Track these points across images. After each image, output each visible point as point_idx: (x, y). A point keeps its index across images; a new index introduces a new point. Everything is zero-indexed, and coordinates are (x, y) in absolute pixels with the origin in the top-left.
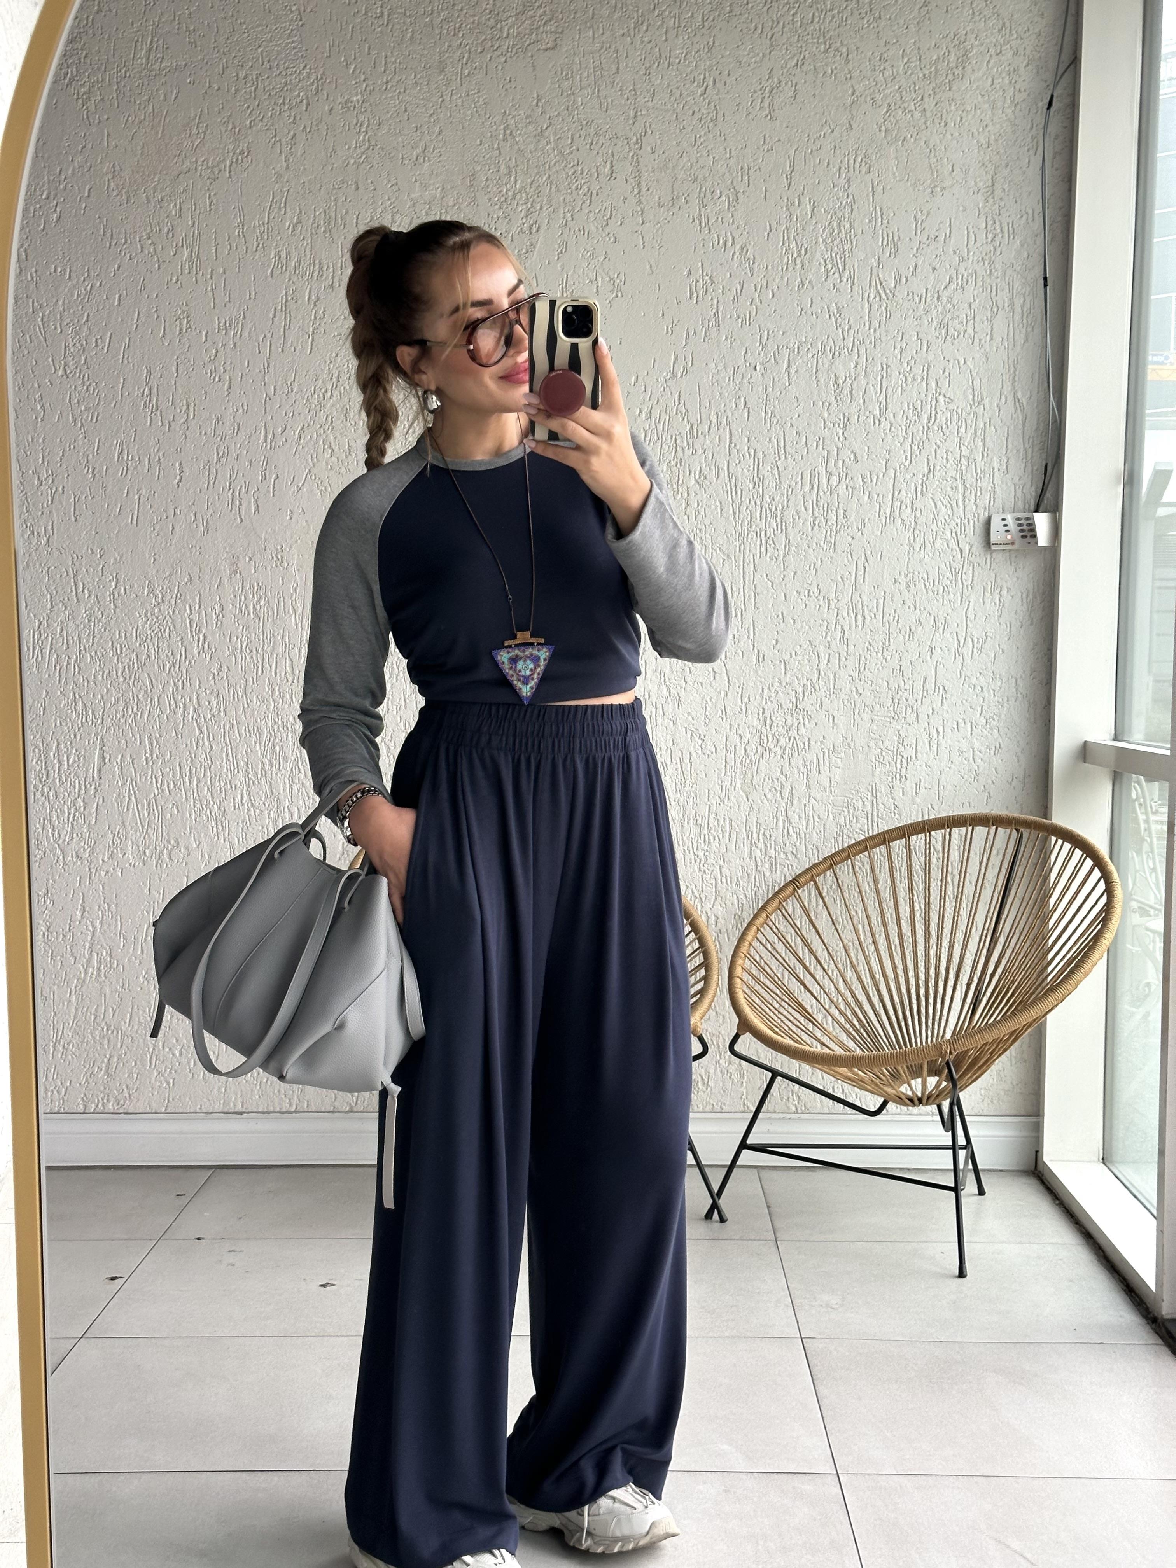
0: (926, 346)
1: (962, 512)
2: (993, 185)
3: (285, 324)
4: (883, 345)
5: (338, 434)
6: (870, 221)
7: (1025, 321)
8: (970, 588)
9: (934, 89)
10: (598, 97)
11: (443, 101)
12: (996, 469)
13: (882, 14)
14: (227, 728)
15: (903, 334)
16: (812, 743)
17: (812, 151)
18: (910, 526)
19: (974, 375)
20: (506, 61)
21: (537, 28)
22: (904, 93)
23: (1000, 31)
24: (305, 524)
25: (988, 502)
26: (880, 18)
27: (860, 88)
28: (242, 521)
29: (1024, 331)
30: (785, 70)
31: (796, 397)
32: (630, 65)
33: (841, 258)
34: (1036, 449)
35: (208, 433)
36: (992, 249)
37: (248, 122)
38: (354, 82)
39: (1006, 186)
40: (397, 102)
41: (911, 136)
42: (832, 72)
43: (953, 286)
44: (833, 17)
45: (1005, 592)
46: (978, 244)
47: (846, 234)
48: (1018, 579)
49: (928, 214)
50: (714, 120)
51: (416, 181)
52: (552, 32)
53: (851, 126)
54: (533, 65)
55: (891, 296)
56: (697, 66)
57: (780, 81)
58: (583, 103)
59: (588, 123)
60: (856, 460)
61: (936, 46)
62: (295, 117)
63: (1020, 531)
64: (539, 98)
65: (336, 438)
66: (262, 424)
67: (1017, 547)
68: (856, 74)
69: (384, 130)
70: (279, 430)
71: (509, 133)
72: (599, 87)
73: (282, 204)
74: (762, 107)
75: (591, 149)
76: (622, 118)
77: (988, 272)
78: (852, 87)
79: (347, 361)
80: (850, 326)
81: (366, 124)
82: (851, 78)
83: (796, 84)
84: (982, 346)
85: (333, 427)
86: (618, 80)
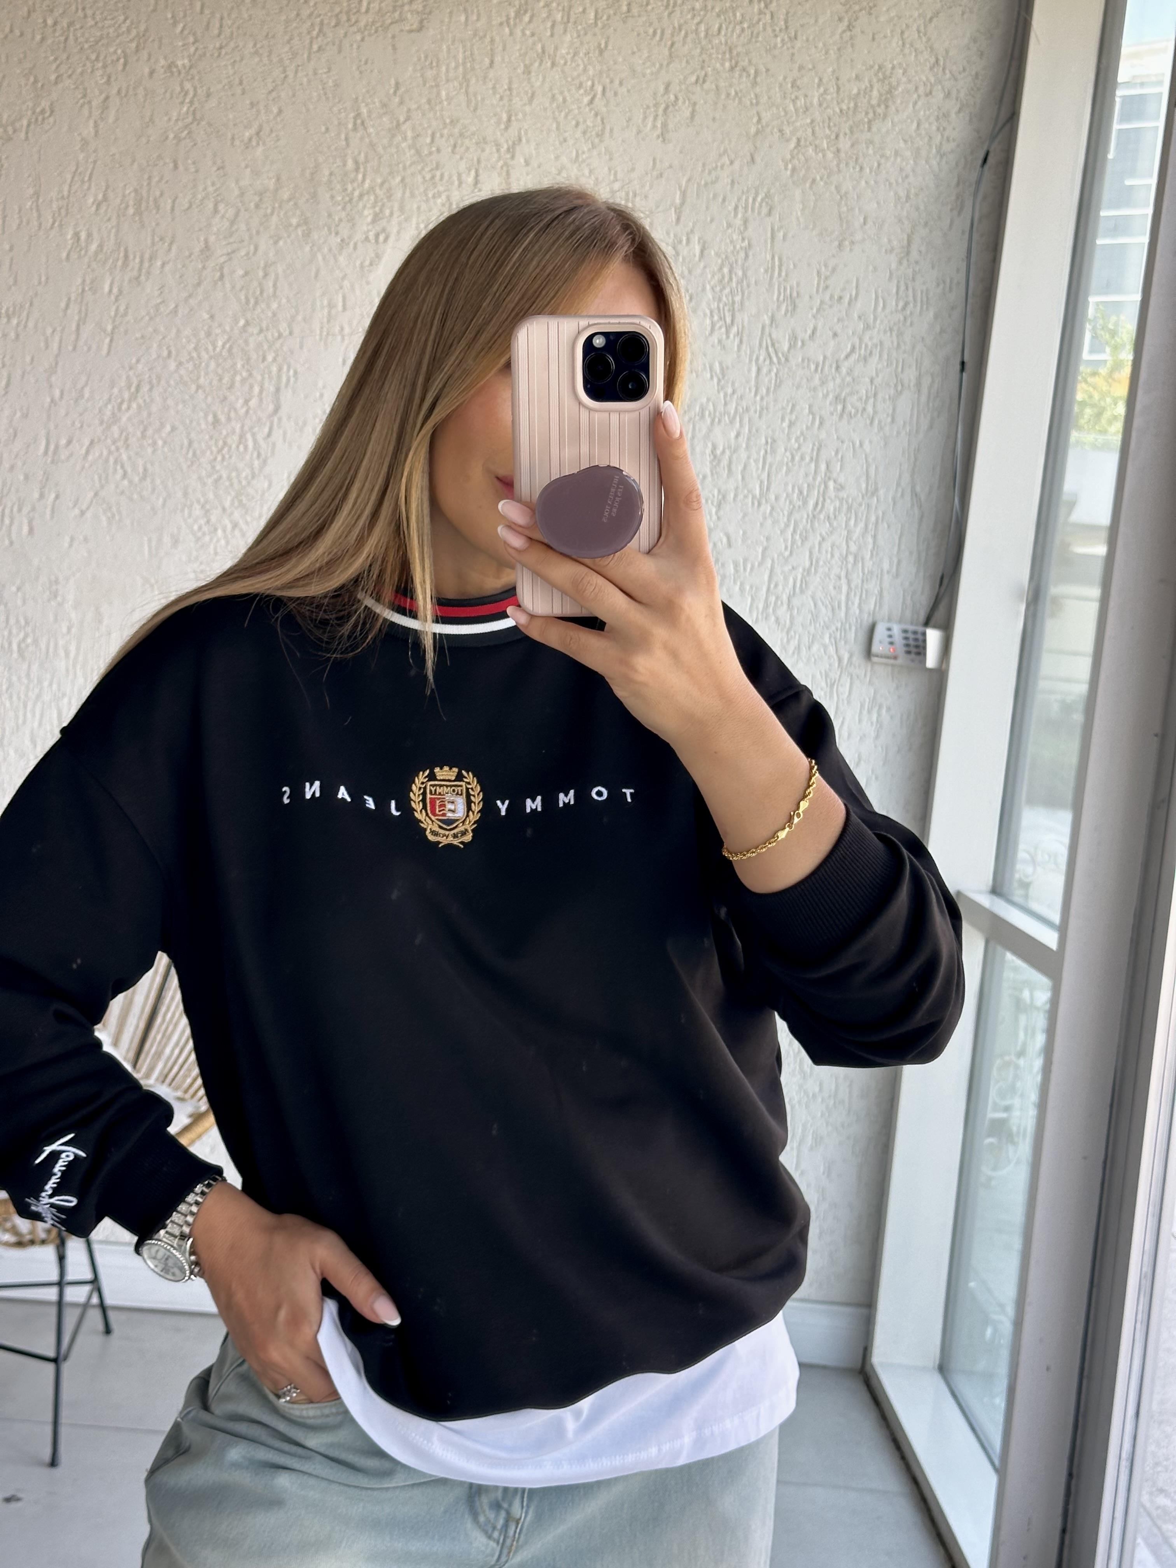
0: (817, 422)
1: (843, 614)
2: (909, 245)
3: (79, 320)
4: (770, 415)
5: (132, 453)
6: (766, 271)
7: (931, 405)
8: (846, 702)
9: (851, 129)
10: (467, 93)
11: (286, 77)
12: (885, 571)
13: (799, 34)
15: (794, 406)
17: (706, 184)
18: (785, 625)
19: (870, 460)
20: (363, 40)
21: (403, 6)
22: (817, 128)
23: (931, 69)
24: (85, 554)
25: (872, 607)
26: (796, 38)
27: (766, 116)
28: (12, 543)
29: (929, 417)
30: (683, 87)
32: (507, 60)
33: (729, 310)
36: (902, 318)
37: (53, 77)
38: (180, 44)
39: (922, 249)
40: (231, 72)
41: (821, 179)
42: (736, 93)
43: (855, 356)
44: (743, 30)
45: (884, 711)
46: (887, 311)
47: (738, 283)
48: (900, 697)
49: (834, 270)
50: (600, 135)
51: (247, 167)
52: (418, 13)
53: (753, 160)
54: (394, 48)
55: (783, 359)
56: (585, 70)
57: (677, 98)
58: (449, 99)
59: (452, 122)
60: (730, 545)
61: (857, 78)
62: (109, 77)
63: (907, 645)
64: (397, 86)
65: (129, 458)
66: (43, 433)
67: (900, 661)
68: (764, 99)
69: (213, 102)
70: (63, 442)
71: (360, 123)
72: (468, 81)
73: (86, 179)
74: (654, 127)
75: (453, 152)
76: (492, 121)
77: (895, 344)
78: (758, 113)
79: (151, 369)
80: (734, 392)
81: (191, 93)
82: (757, 104)
83: (695, 104)
84: (881, 428)
85: (127, 447)
86: (491, 75)
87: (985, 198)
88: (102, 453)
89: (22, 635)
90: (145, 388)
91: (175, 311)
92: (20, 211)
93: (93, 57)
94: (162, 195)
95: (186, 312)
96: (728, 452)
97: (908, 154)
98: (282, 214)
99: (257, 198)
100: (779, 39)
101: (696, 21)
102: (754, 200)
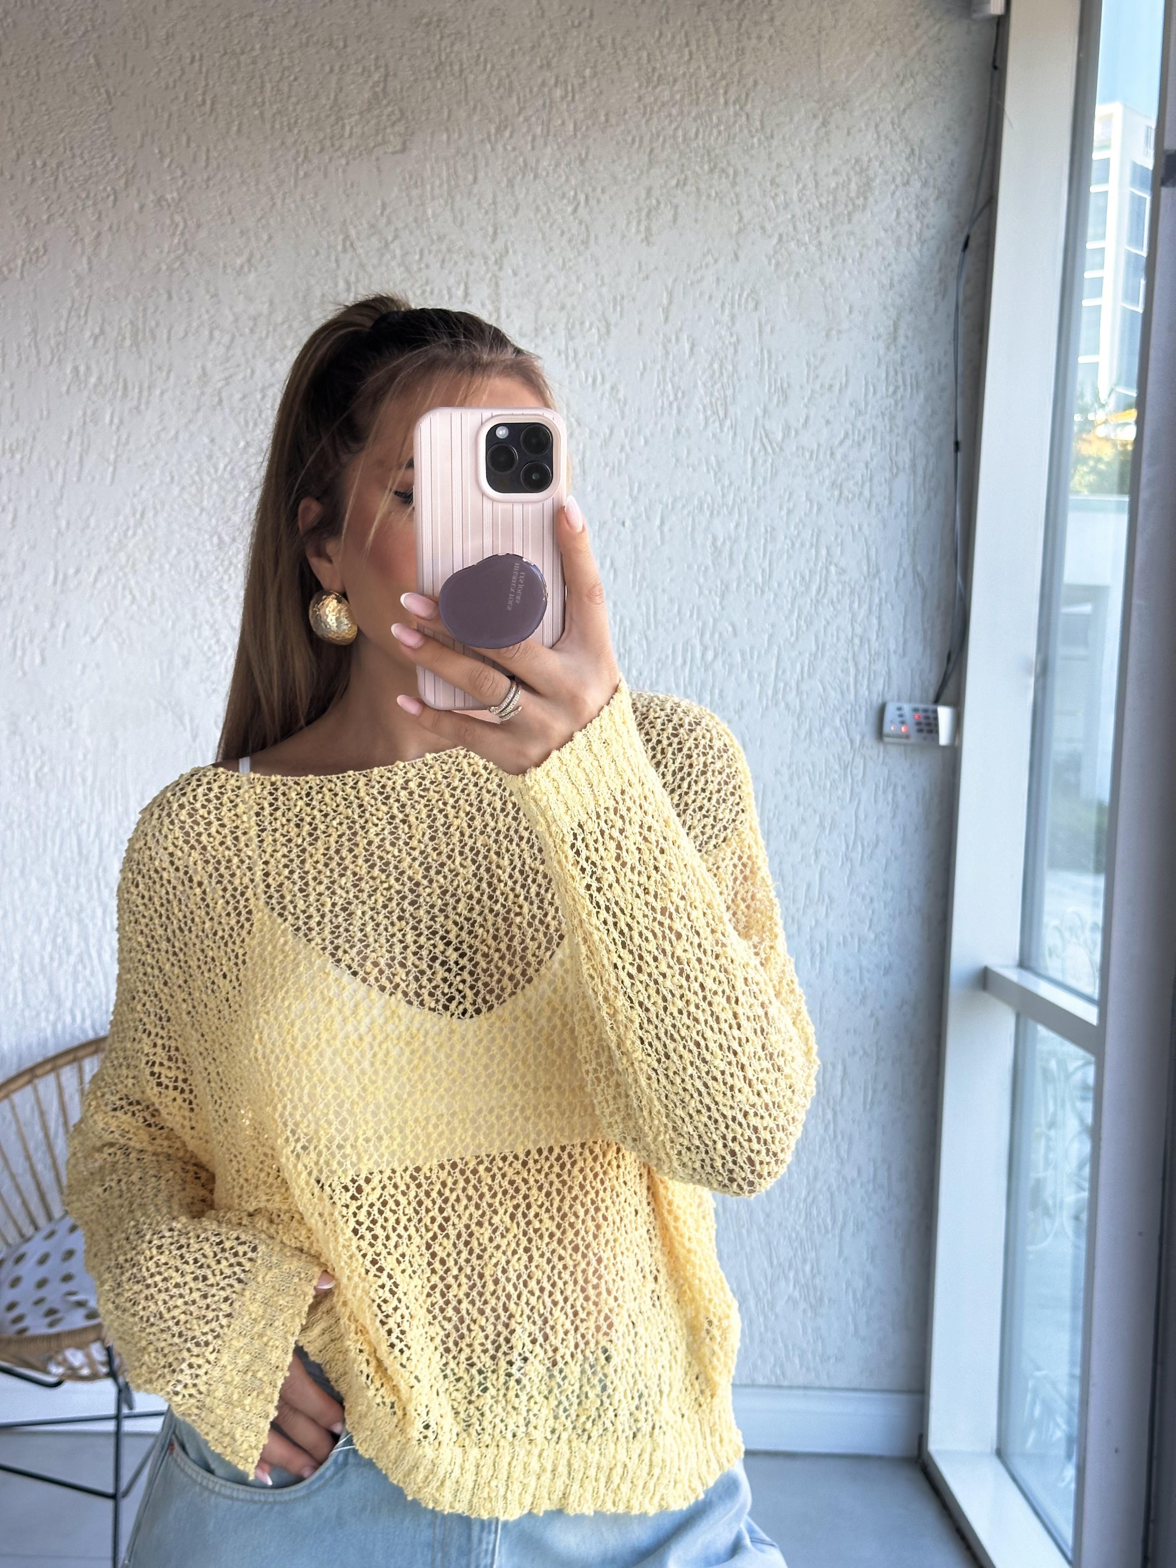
0: (815, 509)
1: (852, 697)
2: (896, 331)
3: (82, 451)
4: (768, 505)
5: (139, 578)
6: (756, 365)
7: (927, 485)
8: (861, 784)
9: (831, 222)
10: (452, 209)
11: (274, 204)
12: (892, 651)
13: (775, 133)
15: (791, 494)
17: (692, 284)
18: (795, 710)
19: (870, 543)
20: (348, 163)
21: (385, 128)
22: (798, 223)
23: (907, 159)
24: (98, 680)
25: (881, 687)
26: (772, 137)
27: (748, 215)
28: (25, 674)
29: (926, 497)
30: (664, 191)
31: (670, 560)
32: (490, 175)
33: (722, 404)
36: (893, 402)
37: (45, 217)
38: (169, 178)
39: (909, 334)
40: (220, 202)
41: (805, 272)
42: (717, 194)
43: (849, 442)
44: (720, 133)
45: (899, 790)
46: (879, 395)
47: (728, 377)
48: (914, 776)
49: (823, 359)
50: (586, 242)
51: (240, 293)
52: (400, 134)
53: (737, 257)
54: (379, 169)
55: (778, 450)
56: (567, 180)
57: (658, 202)
58: (434, 215)
59: (439, 238)
60: (735, 634)
61: (835, 172)
62: (100, 213)
63: (919, 724)
64: (384, 206)
65: (137, 583)
66: (52, 563)
67: (912, 740)
68: (744, 198)
69: (203, 234)
70: (71, 571)
71: (349, 244)
72: (453, 198)
73: (83, 313)
74: (638, 231)
75: (442, 267)
76: (479, 235)
77: (888, 427)
78: (739, 213)
79: (155, 496)
80: (731, 484)
81: (181, 225)
82: (738, 203)
83: (676, 207)
84: (879, 511)
85: (135, 572)
86: (475, 190)
87: (968, 281)
88: (109, 582)
89: (38, 765)
90: (150, 514)
91: (176, 437)
92: (19, 347)
93: (84, 195)
94: (158, 324)
95: (186, 438)
96: (728, 544)
97: (890, 242)
99: (251, 323)
100: (755, 140)
101: (673, 126)
102: (740, 296)
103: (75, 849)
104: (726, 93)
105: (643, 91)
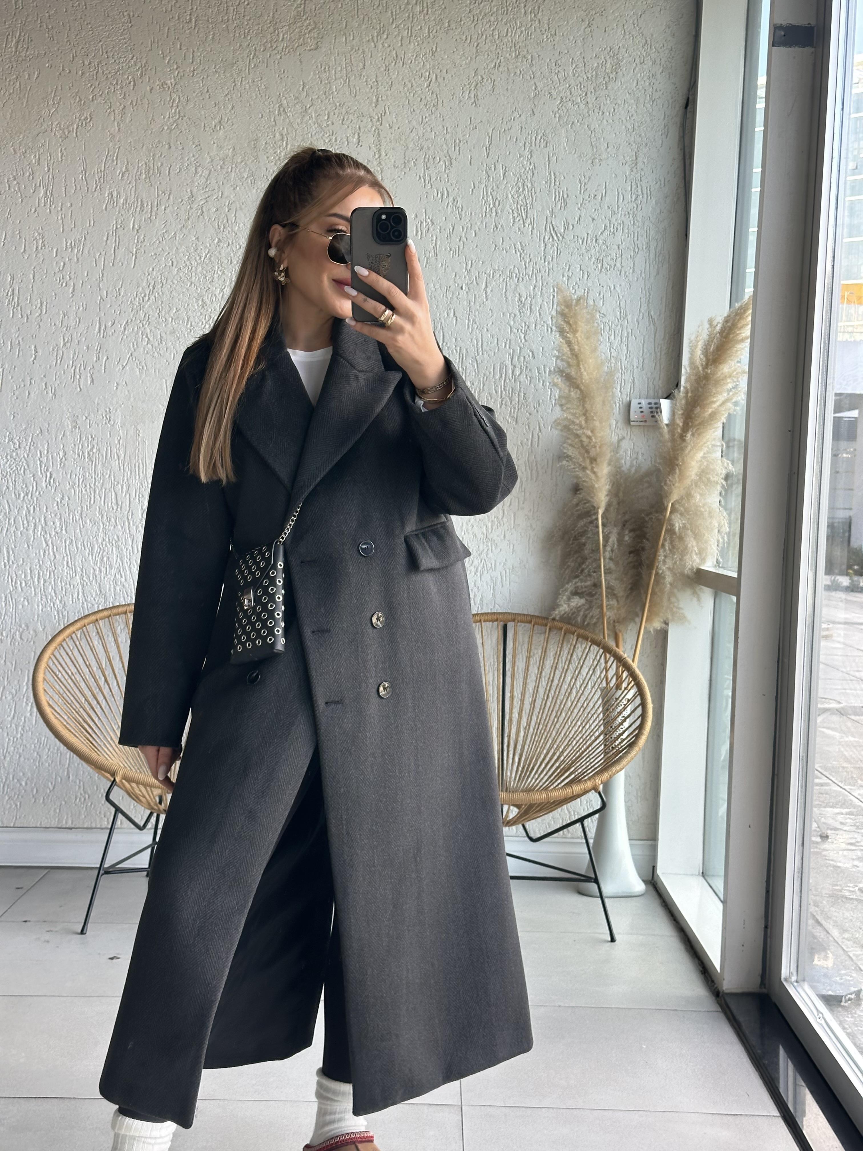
0: (586, 276)
2: (636, 159)
3: (115, 245)
4: (555, 273)
5: (152, 327)
6: (546, 183)
7: (657, 260)
9: (595, 89)
11: (235, 85)
12: (635, 367)
13: (557, 32)
14: (68, 543)
15: (570, 267)
16: (498, 564)
17: (504, 130)
19: (621, 297)
20: (281, 58)
21: (306, 34)
22: (573, 89)
23: (643, 47)
24: (127, 393)
25: (629, 390)
26: (555, 34)
27: (540, 85)
28: (81, 390)
29: (656, 267)
30: (487, 71)
31: (491, 309)
32: (374, 63)
33: (524, 209)
34: (663, 353)
35: (57, 324)
36: (635, 206)
37: (91, 97)
38: (168, 70)
39: (645, 161)
40: (201, 85)
41: (578, 122)
42: (520, 72)
43: (607, 232)
44: (522, 32)
45: (641, 457)
46: (625, 202)
47: (528, 192)
48: (649, 446)
49: (590, 178)
50: (436, 106)
51: (214, 143)
52: (314, 38)
53: (533, 113)
54: (301, 61)
55: (561, 238)
56: (424, 65)
57: (483, 79)
58: (337, 90)
60: (534, 357)
61: (597, 56)
62: (125, 94)
63: (651, 412)
64: (304, 85)
65: (151, 330)
66: (97, 319)
67: (647, 424)
68: (538, 75)
69: (191, 105)
70: (110, 324)
71: (282, 110)
72: (349, 79)
73: (115, 158)
74: (469, 97)
75: (343, 124)
76: (367, 102)
77: (632, 222)
78: (535, 83)
79: (161, 274)
80: (531, 260)
81: (177, 100)
82: (534, 77)
83: (494, 81)
84: (626, 276)
85: (149, 323)
86: (364, 74)
90: (159, 286)
91: (175, 236)
92: (75, 181)
93: (114, 83)
95: (181, 237)
96: (529, 299)
97: (633, 101)
98: (238, 170)
99: (221, 163)
100: (544, 37)
101: (492, 28)
102: (536, 138)
103: (114, 501)
104: (525, 6)
105: (472, 6)
